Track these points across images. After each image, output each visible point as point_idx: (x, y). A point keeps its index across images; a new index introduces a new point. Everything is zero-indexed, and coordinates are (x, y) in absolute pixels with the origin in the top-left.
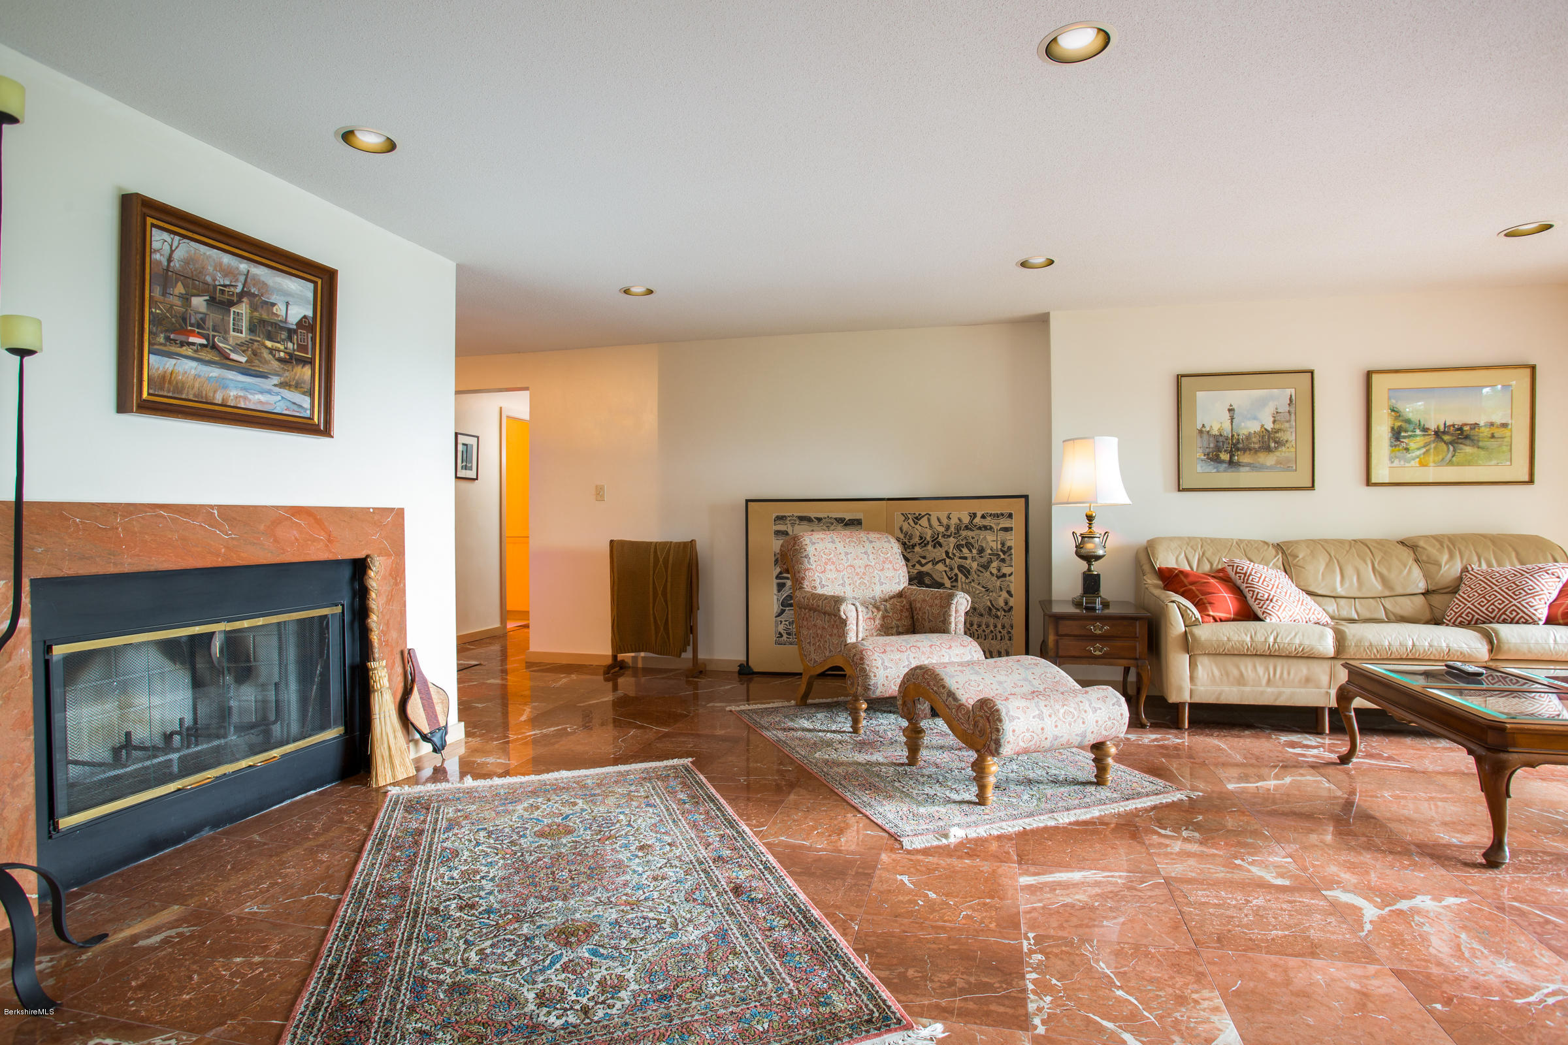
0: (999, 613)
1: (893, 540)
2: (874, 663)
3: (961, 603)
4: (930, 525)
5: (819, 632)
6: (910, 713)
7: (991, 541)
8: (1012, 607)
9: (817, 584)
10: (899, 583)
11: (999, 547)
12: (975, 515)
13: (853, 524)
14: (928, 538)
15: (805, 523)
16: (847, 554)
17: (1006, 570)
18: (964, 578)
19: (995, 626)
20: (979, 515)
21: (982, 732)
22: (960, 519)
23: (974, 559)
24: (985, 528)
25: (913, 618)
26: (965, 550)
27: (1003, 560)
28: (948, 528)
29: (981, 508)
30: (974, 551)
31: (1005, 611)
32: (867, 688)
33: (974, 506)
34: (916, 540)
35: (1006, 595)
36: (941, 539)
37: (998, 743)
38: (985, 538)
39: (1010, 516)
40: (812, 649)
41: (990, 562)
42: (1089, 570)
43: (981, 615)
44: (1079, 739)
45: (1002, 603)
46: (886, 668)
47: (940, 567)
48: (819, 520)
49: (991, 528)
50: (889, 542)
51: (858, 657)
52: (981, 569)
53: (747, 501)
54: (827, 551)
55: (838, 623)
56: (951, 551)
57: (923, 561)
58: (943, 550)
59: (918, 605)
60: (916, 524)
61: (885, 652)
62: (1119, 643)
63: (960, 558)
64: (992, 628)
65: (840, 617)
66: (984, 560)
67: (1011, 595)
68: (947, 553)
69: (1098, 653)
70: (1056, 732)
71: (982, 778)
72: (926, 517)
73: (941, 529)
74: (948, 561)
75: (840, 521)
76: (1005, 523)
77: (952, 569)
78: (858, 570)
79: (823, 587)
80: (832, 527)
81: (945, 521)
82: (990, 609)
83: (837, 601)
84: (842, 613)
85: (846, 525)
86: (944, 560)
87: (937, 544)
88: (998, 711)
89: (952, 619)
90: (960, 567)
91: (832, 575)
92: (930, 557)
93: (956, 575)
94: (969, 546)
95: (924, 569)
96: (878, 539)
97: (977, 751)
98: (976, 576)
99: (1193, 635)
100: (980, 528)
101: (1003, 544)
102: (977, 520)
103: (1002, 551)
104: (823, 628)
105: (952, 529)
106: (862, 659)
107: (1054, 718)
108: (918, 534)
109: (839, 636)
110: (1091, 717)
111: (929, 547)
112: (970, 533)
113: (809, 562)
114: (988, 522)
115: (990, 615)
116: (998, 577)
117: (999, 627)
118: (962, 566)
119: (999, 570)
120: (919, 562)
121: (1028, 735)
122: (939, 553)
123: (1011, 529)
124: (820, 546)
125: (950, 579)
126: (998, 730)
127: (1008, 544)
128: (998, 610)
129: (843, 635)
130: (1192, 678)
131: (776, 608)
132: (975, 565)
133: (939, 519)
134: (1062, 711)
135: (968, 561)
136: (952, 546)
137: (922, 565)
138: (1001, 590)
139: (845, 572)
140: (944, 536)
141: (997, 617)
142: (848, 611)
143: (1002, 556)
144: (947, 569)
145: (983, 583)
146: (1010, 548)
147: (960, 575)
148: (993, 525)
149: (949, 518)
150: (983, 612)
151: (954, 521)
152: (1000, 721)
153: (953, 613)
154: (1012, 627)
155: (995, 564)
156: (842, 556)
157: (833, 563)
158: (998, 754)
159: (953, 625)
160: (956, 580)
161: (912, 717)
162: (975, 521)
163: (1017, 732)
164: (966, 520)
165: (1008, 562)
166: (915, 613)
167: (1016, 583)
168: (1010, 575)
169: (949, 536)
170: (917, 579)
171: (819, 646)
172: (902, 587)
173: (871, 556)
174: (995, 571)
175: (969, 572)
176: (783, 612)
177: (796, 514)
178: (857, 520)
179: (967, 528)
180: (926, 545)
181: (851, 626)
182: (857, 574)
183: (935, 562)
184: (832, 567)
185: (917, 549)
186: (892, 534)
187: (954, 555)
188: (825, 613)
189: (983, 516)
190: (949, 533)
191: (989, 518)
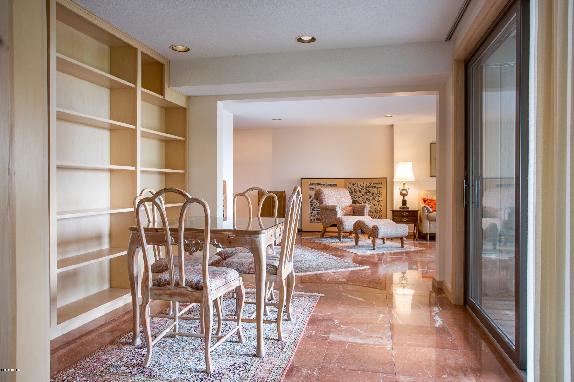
0: (378, 212)
1: (347, 191)
2: (345, 222)
3: (368, 207)
4: (358, 186)
5: (329, 215)
6: (356, 232)
7: (376, 191)
8: (382, 210)
9: (327, 202)
10: (349, 203)
11: (378, 192)
12: (371, 183)
13: (334, 186)
14: (357, 190)
15: (319, 185)
16: (335, 194)
17: (380, 199)
18: (368, 202)
19: (377, 216)
20: (372, 183)
21: (374, 233)
22: (367, 185)
23: (371, 196)
24: (374, 187)
25: (354, 212)
26: (368, 194)
27: (379, 197)
28: (363, 187)
29: (373, 181)
30: (371, 194)
31: (380, 211)
32: (343, 229)
33: (371, 181)
34: (353, 191)
35: (380, 207)
36: (361, 190)
37: (378, 235)
38: (374, 190)
39: (381, 183)
40: (326, 220)
41: (376, 197)
42: (404, 199)
43: (373, 213)
44: (397, 235)
45: (379, 209)
46: (348, 223)
47: (361, 199)
48: (324, 184)
49: (376, 187)
50: (346, 191)
51: (341, 220)
52: (373, 199)
53: (301, 179)
54: (329, 193)
55: (334, 212)
56: (364, 194)
57: (355, 197)
58: (361, 194)
59: (355, 209)
60: (353, 186)
61: (348, 219)
62: (410, 218)
63: (367, 196)
64: (376, 216)
65: (335, 210)
66: (374, 197)
67: (382, 207)
68: (363, 195)
69: (405, 221)
70: (391, 233)
71: (374, 243)
72: (356, 184)
73: (361, 187)
74: (363, 197)
75: (330, 185)
76: (380, 186)
77: (364, 199)
78: (338, 199)
79: (328, 203)
80: (328, 187)
81: (362, 185)
82: (375, 211)
83: (335, 207)
84: (336, 209)
85: (332, 186)
86: (362, 197)
87: (360, 192)
88: (378, 227)
89: (365, 212)
90: (367, 199)
91: (331, 200)
92: (357, 196)
93: (365, 201)
94: (369, 192)
95: (355, 199)
96: (343, 190)
97: (373, 237)
98: (371, 201)
99: (429, 215)
100: (373, 187)
101: (379, 192)
102: (372, 185)
103: (379, 194)
104: (330, 214)
105: (364, 187)
106: (342, 221)
107: (391, 230)
108: (354, 189)
109: (335, 216)
110: (399, 230)
111: (357, 193)
112: (369, 189)
113: (324, 196)
114: (375, 185)
115: (375, 212)
116: (378, 201)
117: (378, 216)
118: (367, 198)
119: (378, 199)
120: (354, 197)
121: (384, 233)
122: (360, 195)
123: (382, 187)
124: (327, 192)
125: (363, 202)
126: (378, 232)
127: (381, 192)
128: (378, 211)
129: (336, 215)
130: (429, 227)
131: (310, 211)
132: (371, 198)
133: (360, 185)
134: (392, 228)
135: (369, 197)
136: (364, 192)
137: (355, 198)
138: (379, 205)
139: (334, 199)
140: (362, 189)
141: (378, 213)
142: (337, 209)
143: (379, 195)
144: (363, 199)
145: (373, 203)
146: (381, 193)
147: (367, 201)
148: (376, 186)
149: (363, 184)
150: (373, 211)
151: (365, 185)
152: (378, 229)
153: (365, 210)
154: (382, 216)
155: (377, 198)
156: (333, 195)
157: (331, 197)
158: (378, 237)
159: (365, 214)
160: (365, 203)
161: (356, 233)
162: (371, 185)
163: (382, 232)
164: (368, 185)
165: (381, 197)
166: (354, 211)
167: (383, 203)
168: (381, 201)
169: (363, 190)
170: (354, 202)
171: (328, 219)
172: (350, 204)
173: (341, 195)
174: (377, 200)
175: (369, 200)
176: (312, 212)
177: (316, 183)
178: (335, 185)
179: (369, 187)
180: (356, 192)
181: (338, 213)
182: (338, 200)
183: (359, 197)
184: (331, 198)
185: (354, 193)
186: (346, 188)
187: (365, 195)
188: (330, 210)
189: (374, 184)
190: (363, 189)
191: (375, 184)
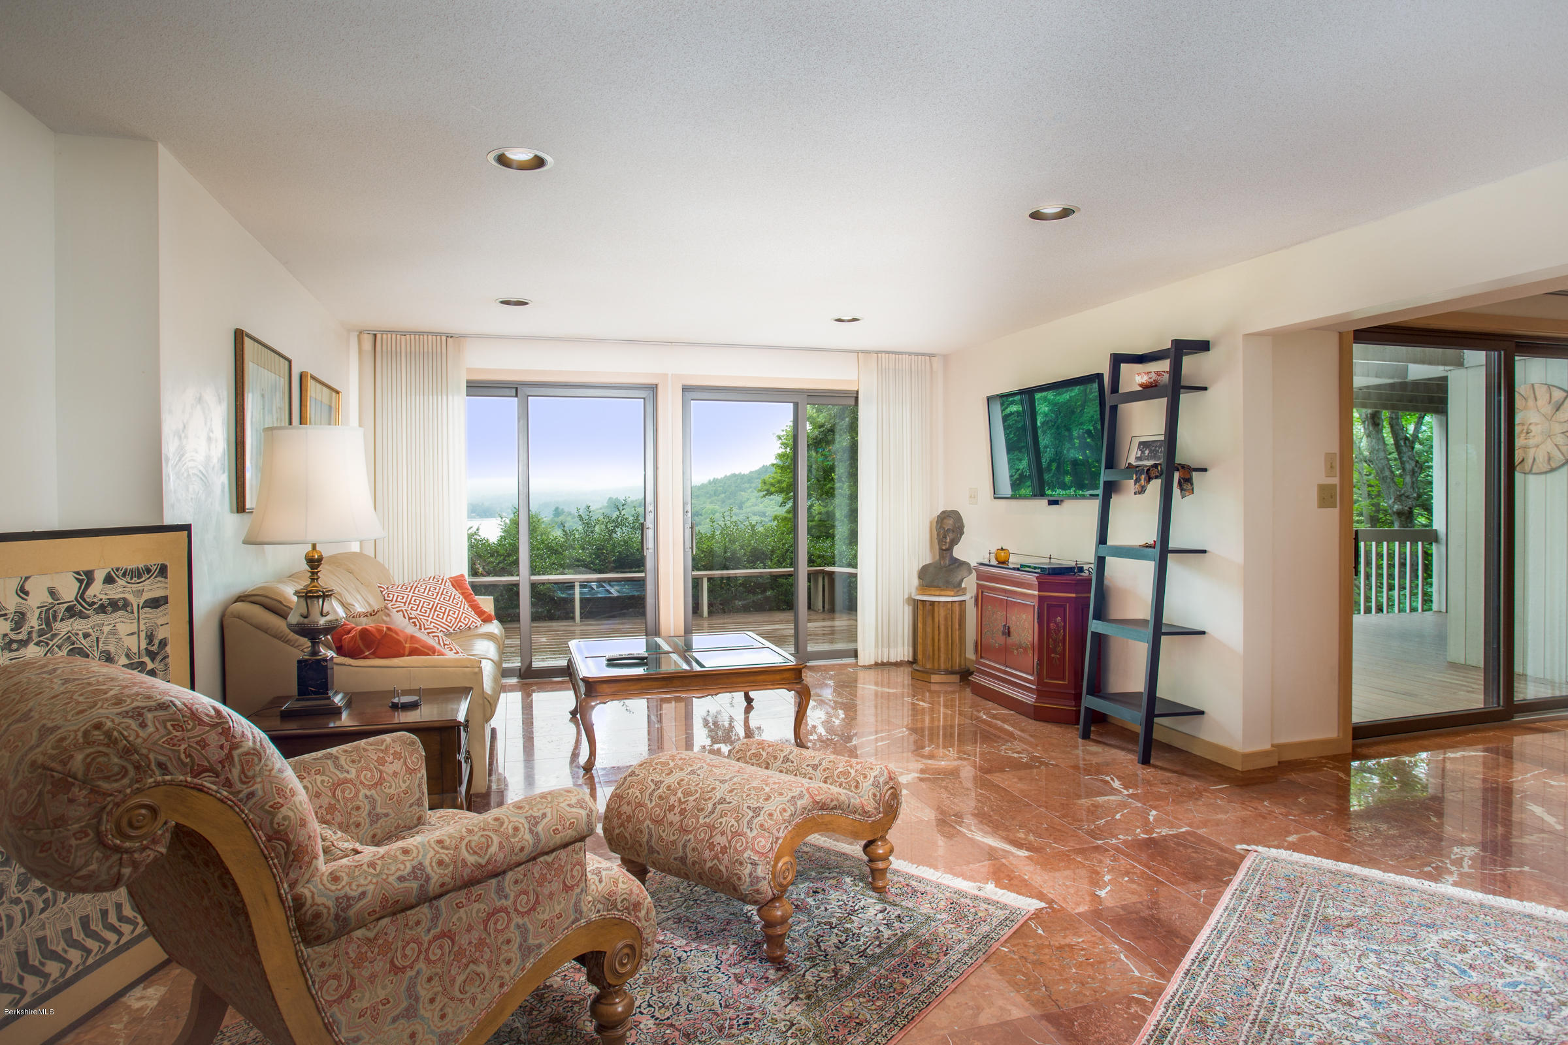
11: (143, 645)
12: (90, 575)
20: (99, 576)
22: (52, 593)
24: (115, 605)
28: (20, 619)
29: (100, 557)
33: (87, 554)
38: (113, 630)
39: (163, 571)
49: (126, 605)
76: (152, 589)
81: (11, 604)
94: (78, 657)
100: (102, 609)
101: (150, 638)
102: (97, 590)
105: (33, 622)
112: (77, 626)
114: (119, 590)
123: (165, 600)
127: (161, 634)
143: (147, 660)
146: (163, 643)
148: (130, 597)
149: (25, 590)
151: (38, 597)
162: (91, 592)
164: (69, 591)
179: (71, 612)
189: (109, 580)
190: (23, 636)
191: (121, 582)
